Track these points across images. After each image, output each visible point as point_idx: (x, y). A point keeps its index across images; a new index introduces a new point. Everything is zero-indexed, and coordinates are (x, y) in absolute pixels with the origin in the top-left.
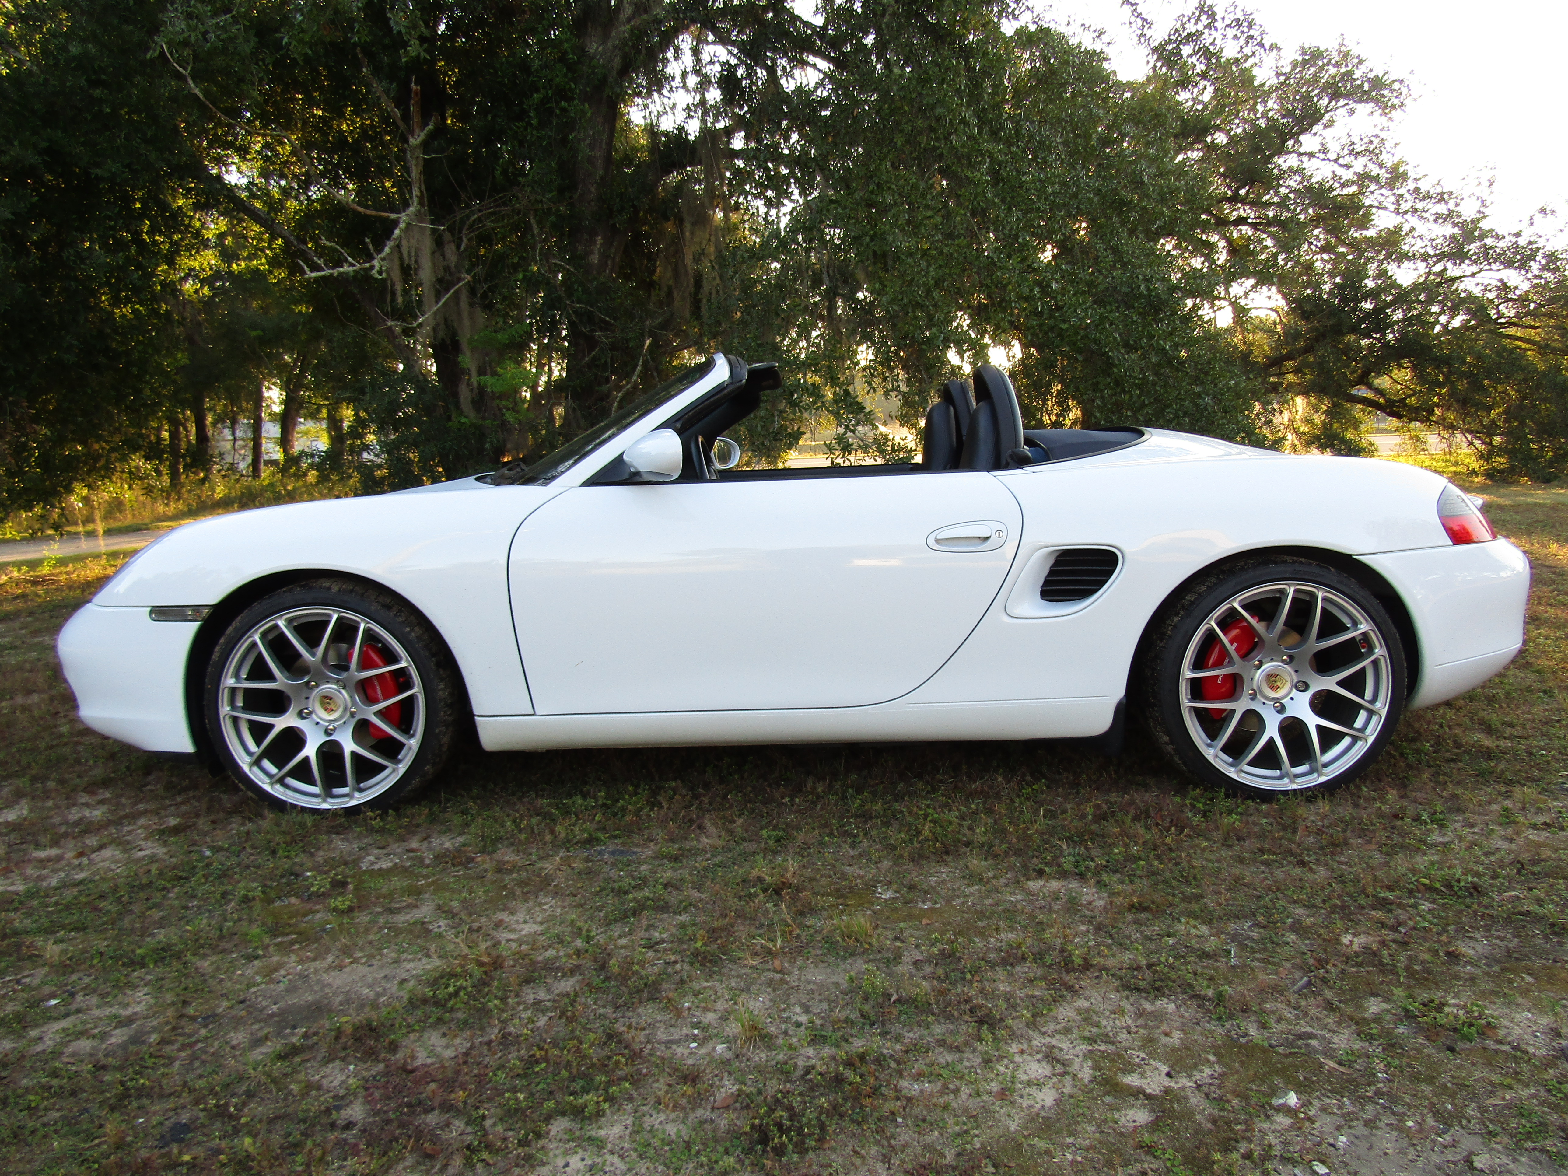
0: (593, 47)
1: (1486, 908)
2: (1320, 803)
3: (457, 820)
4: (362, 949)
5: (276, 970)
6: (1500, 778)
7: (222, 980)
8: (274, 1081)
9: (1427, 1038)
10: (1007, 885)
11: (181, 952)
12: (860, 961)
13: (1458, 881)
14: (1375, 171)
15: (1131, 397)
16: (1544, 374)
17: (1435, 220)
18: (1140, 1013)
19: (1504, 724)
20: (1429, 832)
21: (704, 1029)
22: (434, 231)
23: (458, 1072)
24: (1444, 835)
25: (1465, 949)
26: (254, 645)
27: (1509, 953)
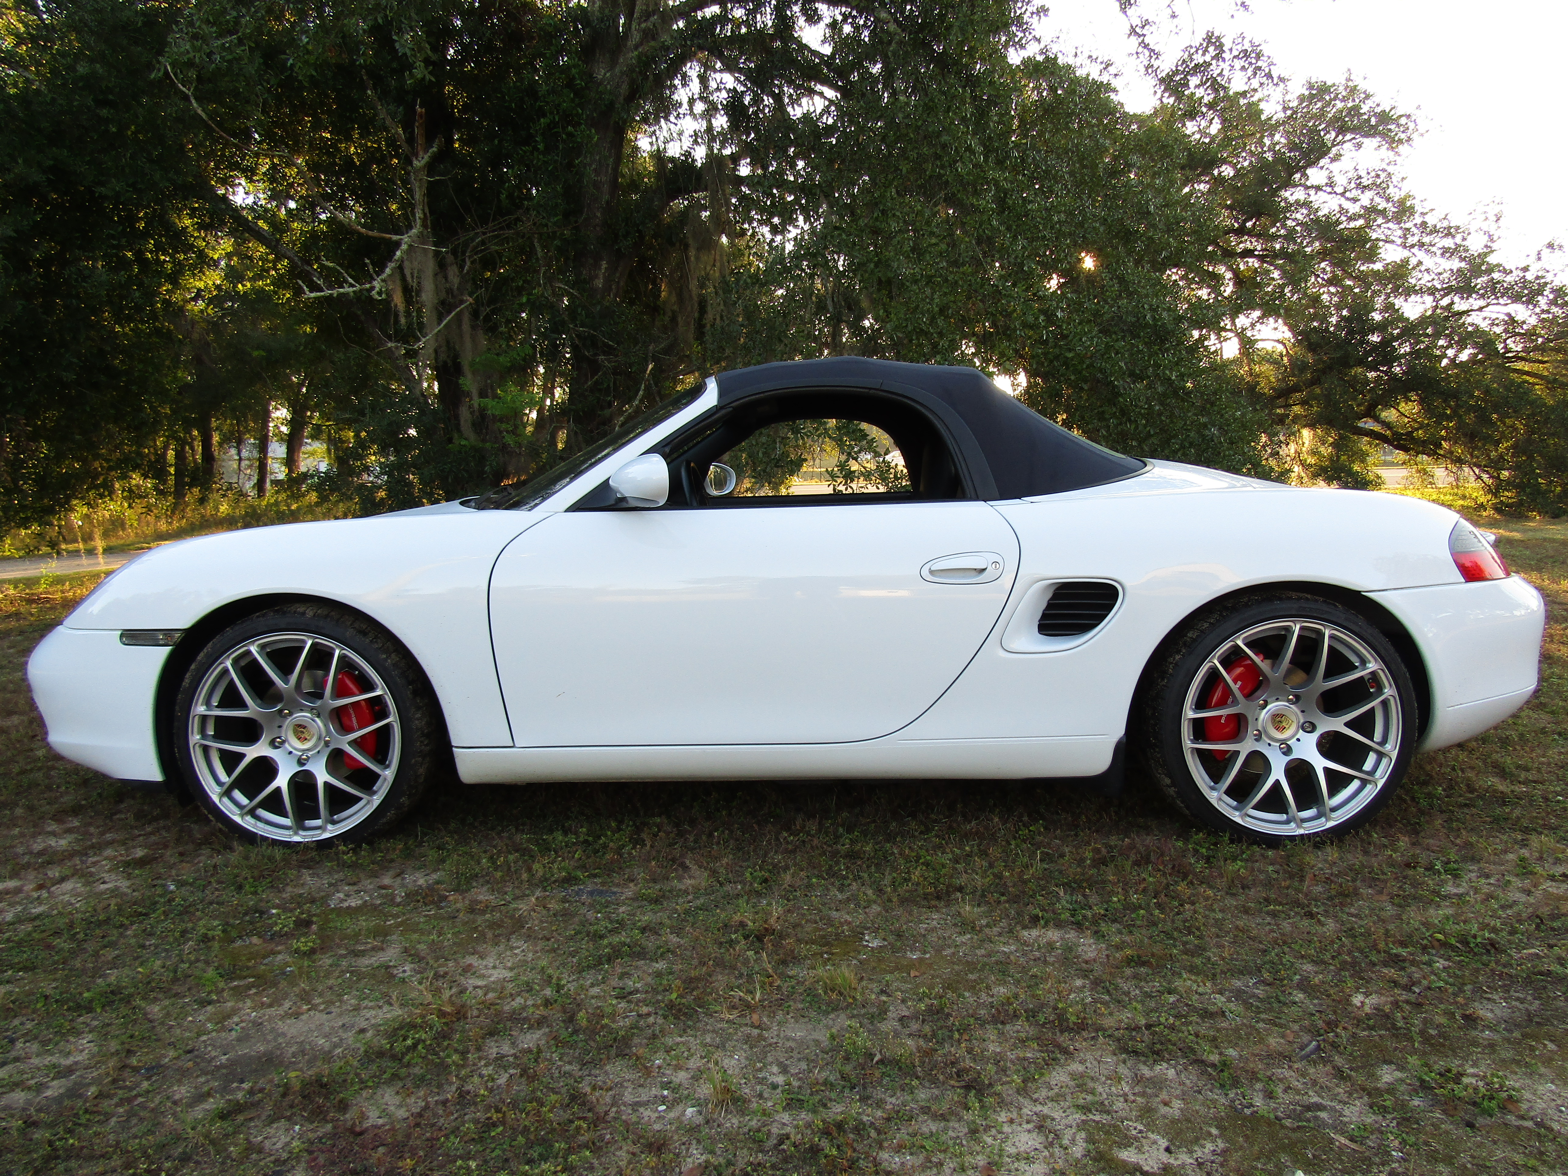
0: (601, 73)
1: (1505, 966)
2: (1329, 850)
3: (432, 855)
4: (321, 995)
5: (229, 1016)
6: (1516, 825)
7: (172, 1027)
8: (213, 1142)
9: (1445, 1112)
10: (1000, 934)
11: (131, 995)
12: (843, 1016)
13: (1475, 937)
14: (1382, 204)
15: (1137, 428)
16: (1553, 409)
17: (1443, 255)
18: (1138, 1079)
19: (1518, 767)
20: (1443, 883)
21: (674, 1090)
22: (437, 254)
23: (408, 1136)
24: (1459, 886)
25: (1484, 1011)
26: (226, 671)
27: (1530, 1017)
